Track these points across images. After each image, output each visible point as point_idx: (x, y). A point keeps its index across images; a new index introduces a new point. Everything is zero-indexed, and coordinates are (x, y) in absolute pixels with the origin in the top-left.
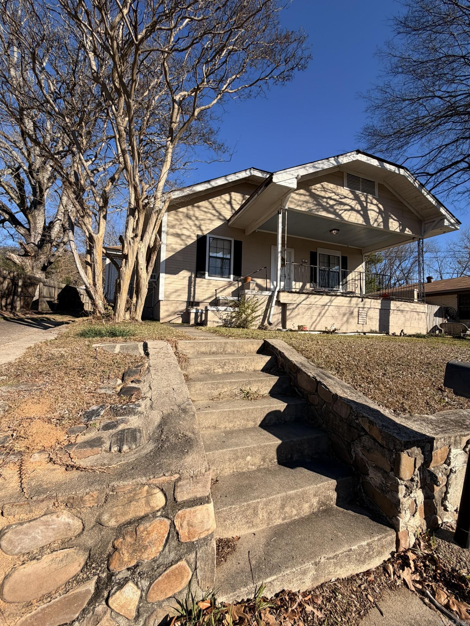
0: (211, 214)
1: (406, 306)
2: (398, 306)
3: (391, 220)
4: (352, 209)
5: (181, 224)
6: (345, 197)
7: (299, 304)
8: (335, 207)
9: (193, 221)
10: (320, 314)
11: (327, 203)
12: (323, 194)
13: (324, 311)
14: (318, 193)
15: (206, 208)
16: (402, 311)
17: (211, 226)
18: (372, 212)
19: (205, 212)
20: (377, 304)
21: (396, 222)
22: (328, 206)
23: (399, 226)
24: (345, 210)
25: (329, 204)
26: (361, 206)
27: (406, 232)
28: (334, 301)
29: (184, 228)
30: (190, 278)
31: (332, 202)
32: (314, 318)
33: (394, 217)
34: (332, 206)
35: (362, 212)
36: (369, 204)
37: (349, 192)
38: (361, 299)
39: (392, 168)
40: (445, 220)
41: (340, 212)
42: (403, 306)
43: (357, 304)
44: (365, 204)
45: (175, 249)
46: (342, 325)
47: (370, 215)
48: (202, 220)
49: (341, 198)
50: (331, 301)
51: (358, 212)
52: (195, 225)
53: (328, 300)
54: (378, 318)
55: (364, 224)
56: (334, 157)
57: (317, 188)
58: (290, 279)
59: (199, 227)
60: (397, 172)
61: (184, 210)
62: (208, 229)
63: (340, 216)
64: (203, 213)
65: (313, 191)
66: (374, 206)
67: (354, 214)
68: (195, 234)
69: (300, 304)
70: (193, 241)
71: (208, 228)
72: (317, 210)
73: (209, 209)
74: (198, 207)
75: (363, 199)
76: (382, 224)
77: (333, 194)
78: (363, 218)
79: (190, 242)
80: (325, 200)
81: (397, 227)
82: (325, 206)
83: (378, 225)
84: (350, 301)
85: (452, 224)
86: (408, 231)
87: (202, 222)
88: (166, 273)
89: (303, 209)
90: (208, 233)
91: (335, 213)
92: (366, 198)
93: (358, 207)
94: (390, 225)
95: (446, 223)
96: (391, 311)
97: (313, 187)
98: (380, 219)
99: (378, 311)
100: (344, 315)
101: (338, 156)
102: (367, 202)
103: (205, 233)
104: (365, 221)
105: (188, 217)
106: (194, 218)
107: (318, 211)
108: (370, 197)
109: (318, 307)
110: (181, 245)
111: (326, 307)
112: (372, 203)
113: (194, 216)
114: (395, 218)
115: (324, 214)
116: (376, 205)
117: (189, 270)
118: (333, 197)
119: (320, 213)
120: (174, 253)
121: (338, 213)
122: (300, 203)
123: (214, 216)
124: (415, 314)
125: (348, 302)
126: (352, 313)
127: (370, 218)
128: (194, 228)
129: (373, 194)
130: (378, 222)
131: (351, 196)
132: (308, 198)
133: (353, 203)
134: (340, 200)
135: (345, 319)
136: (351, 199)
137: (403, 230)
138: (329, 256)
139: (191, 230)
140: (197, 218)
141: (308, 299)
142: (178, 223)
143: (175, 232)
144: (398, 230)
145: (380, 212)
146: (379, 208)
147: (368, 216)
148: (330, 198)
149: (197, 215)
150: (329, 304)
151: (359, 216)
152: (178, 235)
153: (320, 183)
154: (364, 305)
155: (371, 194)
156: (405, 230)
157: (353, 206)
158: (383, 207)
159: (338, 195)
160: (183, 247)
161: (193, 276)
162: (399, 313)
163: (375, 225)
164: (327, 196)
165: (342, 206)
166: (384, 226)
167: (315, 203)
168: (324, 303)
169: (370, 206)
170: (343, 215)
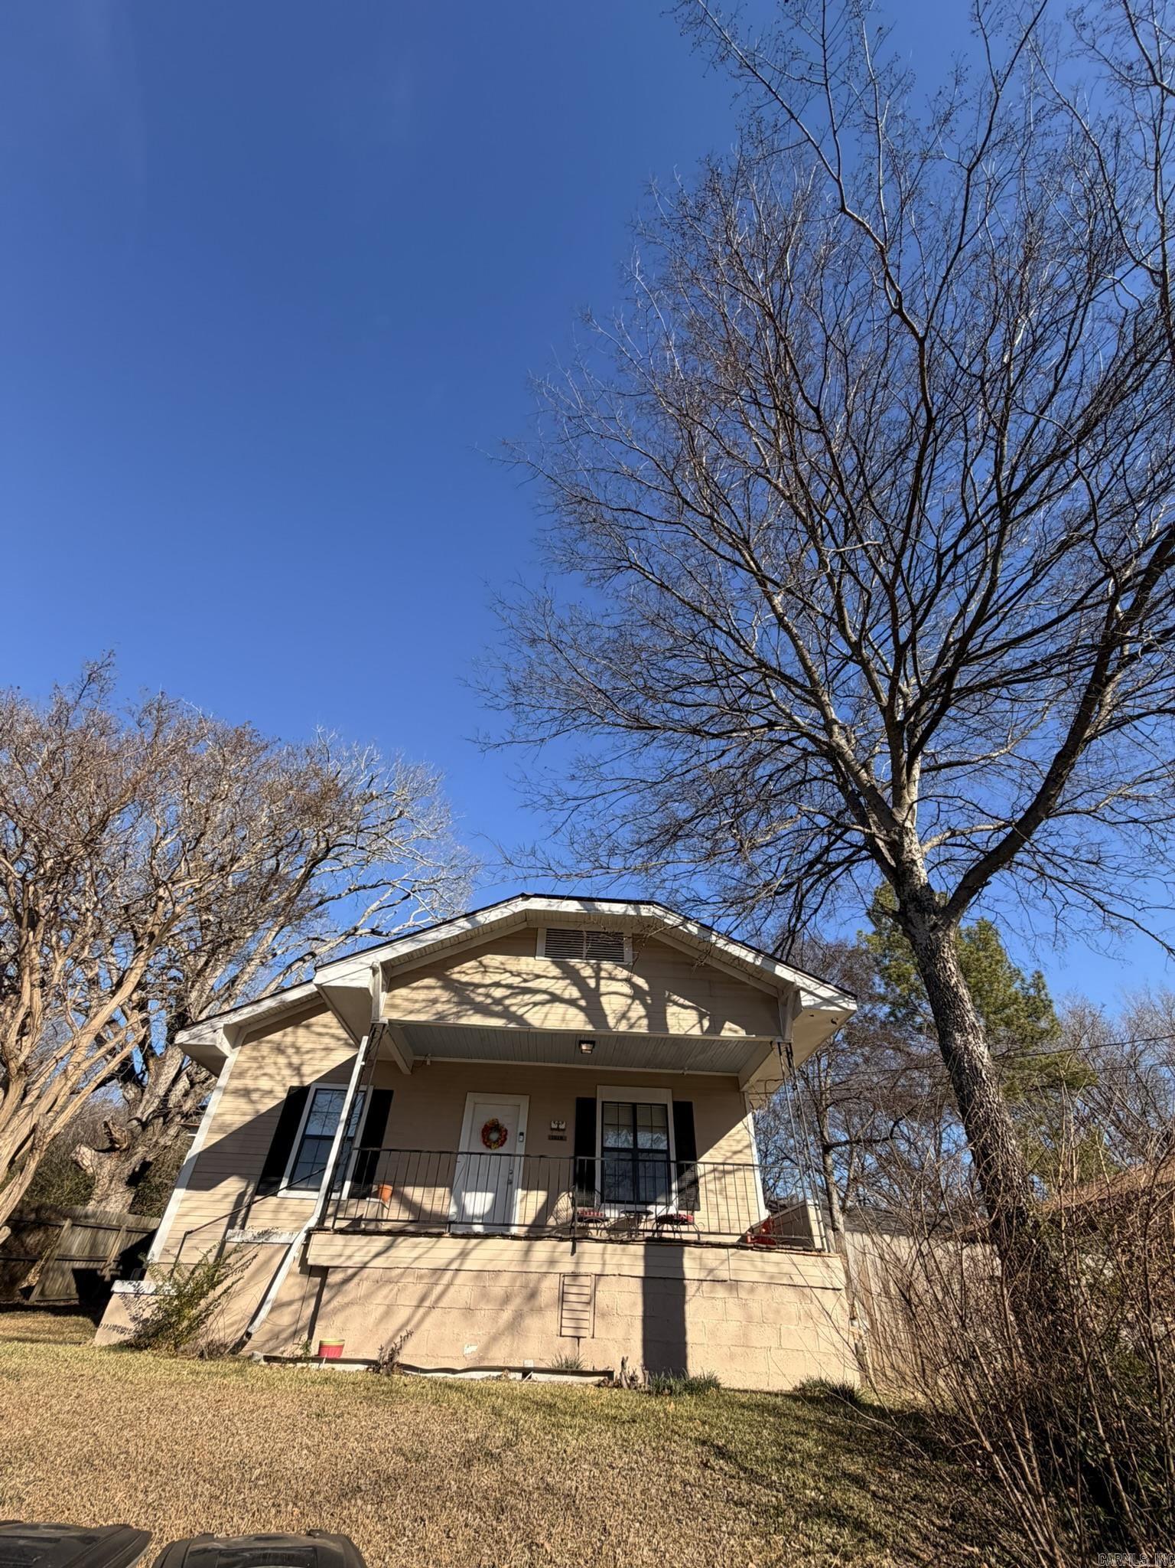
0: (333, 1036)
1: (746, 1265)
2: (713, 1264)
3: (671, 1010)
4: (555, 998)
5: (260, 1067)
6: (538, 977)
7: (362, 1268)
8: (507, 1002)
9: (289, 1057)
10: (423, 1299)
11: (488, 996)
12: (477, 979)
13: (438, 1289)
14: (464, 979)
15: (325, 1026)
16: (733, 1285)
17: (325, 1063)
18: (614, 998)
19: (320, 1034)
20: (625, 1260)
21: (689, 1011)
22: (489, 1001)
23: (700, 1022)
24: (535, 1004)
25: (493, 998)
26: (580, 990)
27: (725, 1033)
28: (474, 1255)
29: (265, 1074)
30: (242, 1196)
31: (498, 993)
32: (402, 1315)
33: (681, 1001)
34: (498, 1002)
35: (583, 1003)
36: (603, 982)
37: (549, 963)
38: (569, 1244)
39: (618, 909)
40: (802, 993)
41: (520, 1012)
42: (733, 1264)
43: (552, 1262)
44: (592, 983)
45: (229, 1126)
46: (494, 1339)
47: (606, 1006)
48: (308, 1052)
49: (525, 981)
50: (464, 1254)
51: (572, 1002)
52: (290, 1065)
53: (454, 1253)
54: (639, 1310)
55: (589, 1028)
56: (466, 916)
57: (466, 972)
58: (510, 1182)
59: (297, 1070)
60: (631, 912)
61: (276, 1037)
62: (318, 1072)
63: (519, 1019)
64: (314, 1038)
65: (455, 976)
66: (620, 983)
67: (559, 1008)
68: (284, 1085)
69: (364, 1267)
70: (276, 1102)
71: (317, 1068)
72: (458, 1015)
73: (330, 1028)
74: (308, 1027)
75: (587, 973)
76: (645, 1022)
77: (508, 975)
78: (587, 1015)
79: (269, 1104)
80: (481, 990)
81: (692, 1023)
82: (480, 1003)
83: (631, 1026)
84: (528, 1252)
85: (828, 1001)
86: (730, 1030)
87: (307, 1057)
88: (189, 1187)
89: (422, 1017)
90: (317, 1081)
91: (506, 1014)
92: (598, 970)
93: (574, 993)
94: (671, 1021)
95: (806, 1000)
96: (691, 1288)
97: (457, 969)
98: (638, 1010)
99: (636, 1286)
100: (507, 1299)
101: (474, 913)
102: (598, 978)
103: (308, 1081)
104: (591, 1021)
105: (279, 1049)
106: (290, 1051)
107: (460, 1017)
108: (607, 965)
109: (420, 1277)
110: (244, 1114)
111: (449, 1275)
112: (612, 978)
113: (293, 1045)
114: (687, 1003)
115: (476, 1020)
116: (628, 980)
117: (241, 1176)
118: (503, 982)
119: (464, 1021)
120: (223, 1136)
121: (514, 1013)
122: (417, 1006)
123: (339, 1039)
124: (790, 1295)
125: (518, 1256)
126: (533, 1295)
127: (608, 1012)
128: (287, 1072)
129: (617, 959)
130: (629, 1019)
131: (555, 971)
132: (438, 992)
133: (561, 987)
134: (523, 985)
135: (507, 1315)
136: (554, 978)
137: (715, 1028)
138: (634, 1105)
139: (278, 1078)
140: (298, 1050)
141: (392, 1252)
142: (255, 1065)
143: (241, 1087)
144: (696, 1032)
145: (637, 994)
146: (634, 986)
147: (602, 1009)
148: (497, 985)
149: (299, 1044)
150: (454, 1266)
151: (573, 1011)
152: (246, 1093)
153: (474, 958)
154: (577, 1263)
155: (608, 959)
156: (722, 1028)
157: (558, 992)
158: (647, 982)
159: (519, 975)
160: (248, 1118)
161: (250, 1190)
162: (721, 1292)
163: (623, 1027)
164: (488, 981)
165: (527, 997)
166: (649, 1026)
167: (455, 999)
168: (440, 1263)
169: (605, 986)
170: (525, 1016)
